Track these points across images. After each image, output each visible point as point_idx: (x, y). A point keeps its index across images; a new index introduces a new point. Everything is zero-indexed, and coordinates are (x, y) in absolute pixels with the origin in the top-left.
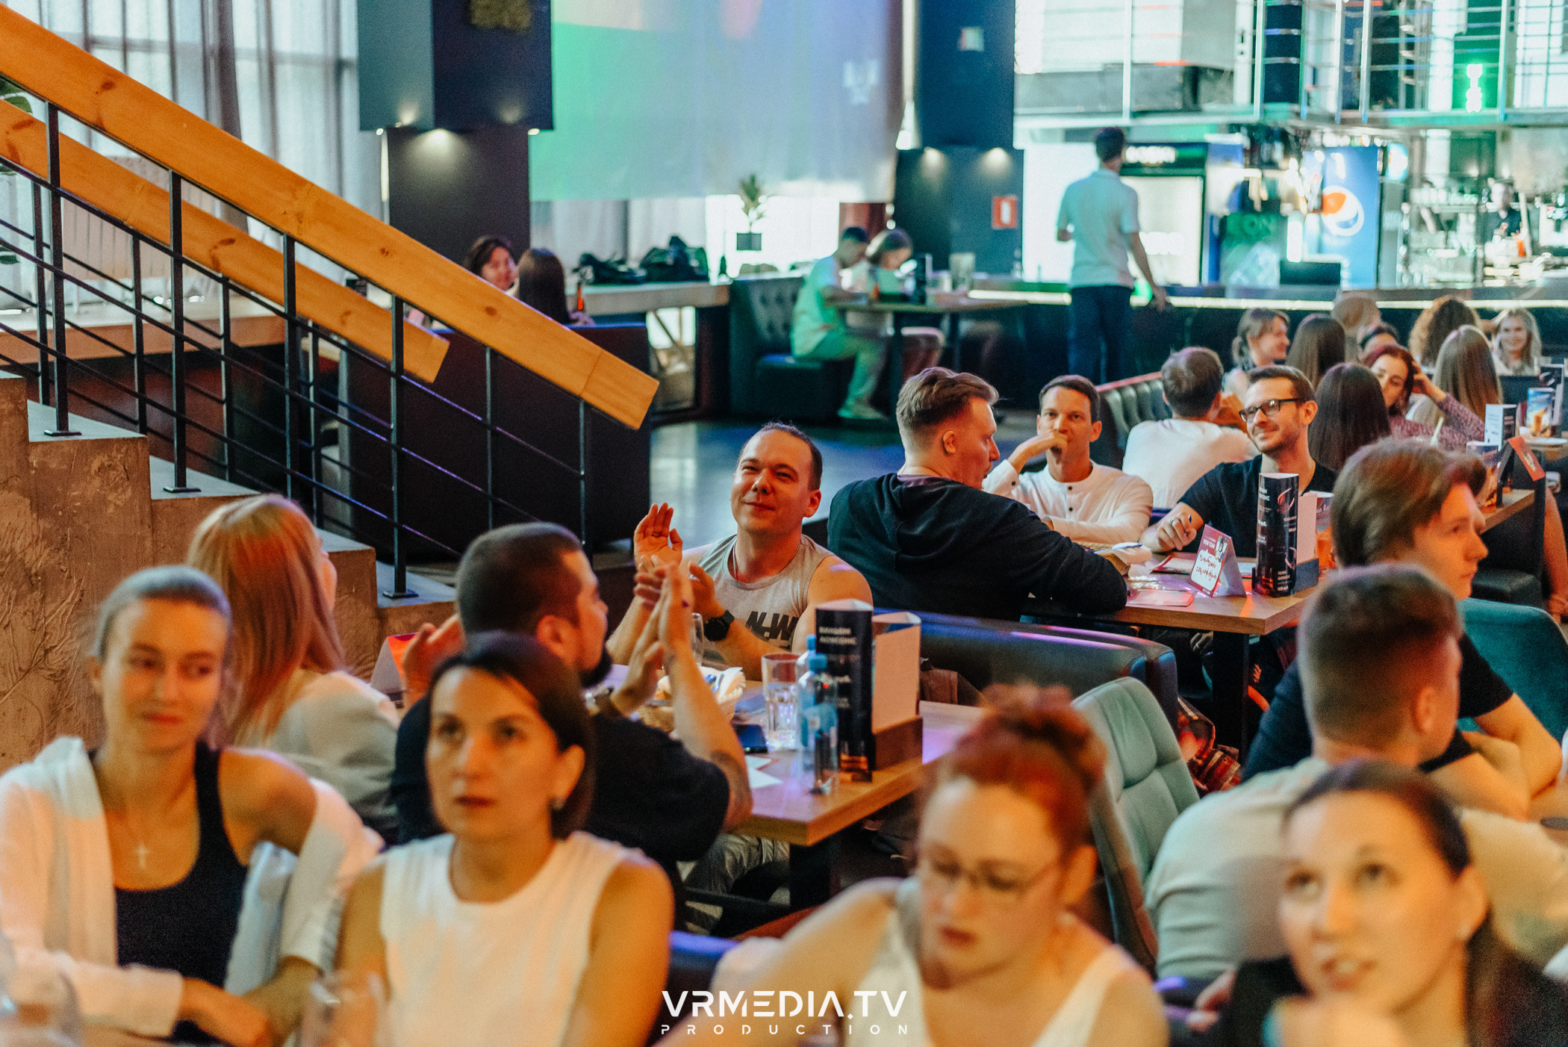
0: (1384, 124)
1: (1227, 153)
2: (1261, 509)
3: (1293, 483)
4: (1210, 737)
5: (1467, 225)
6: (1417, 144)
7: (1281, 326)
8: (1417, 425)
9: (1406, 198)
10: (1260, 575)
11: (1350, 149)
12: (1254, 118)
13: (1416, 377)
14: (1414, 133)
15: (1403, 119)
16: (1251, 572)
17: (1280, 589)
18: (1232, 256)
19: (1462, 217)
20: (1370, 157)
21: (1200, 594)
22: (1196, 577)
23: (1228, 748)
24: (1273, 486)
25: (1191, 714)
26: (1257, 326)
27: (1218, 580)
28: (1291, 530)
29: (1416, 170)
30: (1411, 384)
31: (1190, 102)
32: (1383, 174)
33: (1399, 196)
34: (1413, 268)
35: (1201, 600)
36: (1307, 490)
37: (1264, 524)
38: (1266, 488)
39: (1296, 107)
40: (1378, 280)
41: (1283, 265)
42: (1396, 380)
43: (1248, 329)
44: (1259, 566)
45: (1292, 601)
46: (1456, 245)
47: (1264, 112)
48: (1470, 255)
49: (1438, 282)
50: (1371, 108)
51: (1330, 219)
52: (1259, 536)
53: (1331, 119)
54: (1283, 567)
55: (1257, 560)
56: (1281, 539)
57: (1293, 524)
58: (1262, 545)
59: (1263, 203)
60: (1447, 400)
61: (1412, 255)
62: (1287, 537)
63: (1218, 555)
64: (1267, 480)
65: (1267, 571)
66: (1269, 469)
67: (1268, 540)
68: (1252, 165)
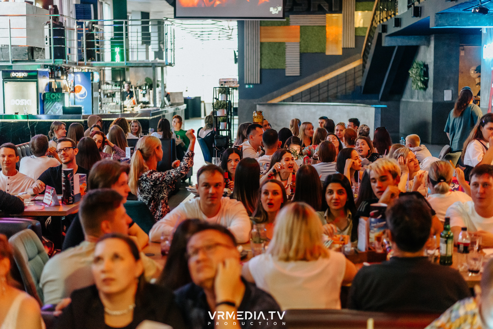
0: (92, 66)
1: (44, 74)
2: (63, 179)
3: (72, 171)
4: (52, 247)
5: (118, 95)
6: (102, 71)
7: (64, 127)
8: (107, 154)
9: (100, 88)
10: (64, 199)
11: (82, 73)
12: (52, 63)
13: (105, 140)
14: (101, 68)
15: (97, 64)
16: (61, 198)
17: (70, 202)
18: (47, 106)
19: (116, 93)
20: (88, 75)
21: (46, 206)
22: (45, 201)
23: (58, 250)
24: (66, 173)
25: (46, 240)
26: (57, 127)
27: (51, 201)
28: (72, 185)
29: (102, 79)
30: (104, 142)
31: (31, 58)
32: (92, 80)
33: (97, 87)
34: (103, 109)
35: (47, 208)
36: (76, 173)
37: (64, 184)
38: (64, 173)
39: (65, 60)
40: (93, 112)
41: (64, 108)
42: (100, 141)
43: (54, 128)
44: (64, 196)
45: (74, 205)
46: (115, 102)
47: (55, 62)
48: (119, 104)
49: (111, 112)
50: (87, 61)
51: (77, 95)
52: (63, 187)
53: (76, 64)
54: (70, 196)
55: (63, 195)
56: (69, 187)
57: (73, 183)
58: (64, 190)
59: (56, 89)
60: (115, 147)
61: (103, 105)
62: (71, 187)
63: (51, 194)
64: (64, 171)
65: (66, 198)
66: (65, 168)
67: (65, 188)
68: (52, 78)
